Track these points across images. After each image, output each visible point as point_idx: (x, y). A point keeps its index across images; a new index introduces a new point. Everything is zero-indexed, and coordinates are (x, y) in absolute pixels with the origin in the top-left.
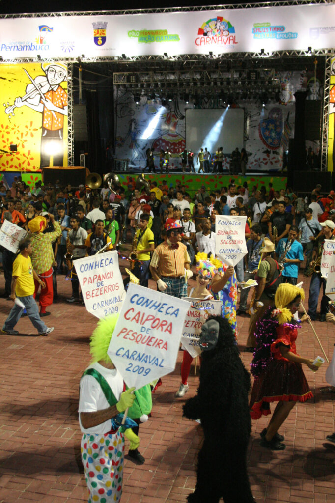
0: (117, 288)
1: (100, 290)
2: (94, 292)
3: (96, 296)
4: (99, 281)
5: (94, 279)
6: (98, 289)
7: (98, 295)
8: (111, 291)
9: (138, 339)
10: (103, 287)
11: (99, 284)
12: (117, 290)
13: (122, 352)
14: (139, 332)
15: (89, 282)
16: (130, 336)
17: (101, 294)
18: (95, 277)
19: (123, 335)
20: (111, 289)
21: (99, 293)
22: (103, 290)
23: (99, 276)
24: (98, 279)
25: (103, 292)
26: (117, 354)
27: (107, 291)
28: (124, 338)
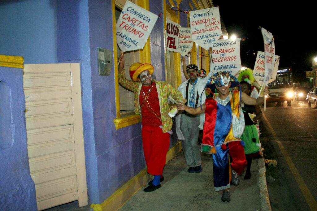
0: (235, 59)
1: (221, 59)
2: (217, 59)
3: (218, 61)
4: (223, 53)
5: (220, 52)
6: (221, 58)
7: (220, 61)
8: (230, 60)
9: (263, 70)
10: (224, 57)
11: (222, 55)
12: (234, 60)
13: (257, 74)
14: (263, 67)
15: (216, 53)
16: (260, 69)
17: (222, 61)
18: (221, 50)
19: (257, 69)
20: (230, 59)
21: (220, 60)
22: (224, 59)
23: (223, 50)
24: (222, 52)
25: (223, 60)
26: (256, 75)
27: (227, 59)
28: (258, 69)
